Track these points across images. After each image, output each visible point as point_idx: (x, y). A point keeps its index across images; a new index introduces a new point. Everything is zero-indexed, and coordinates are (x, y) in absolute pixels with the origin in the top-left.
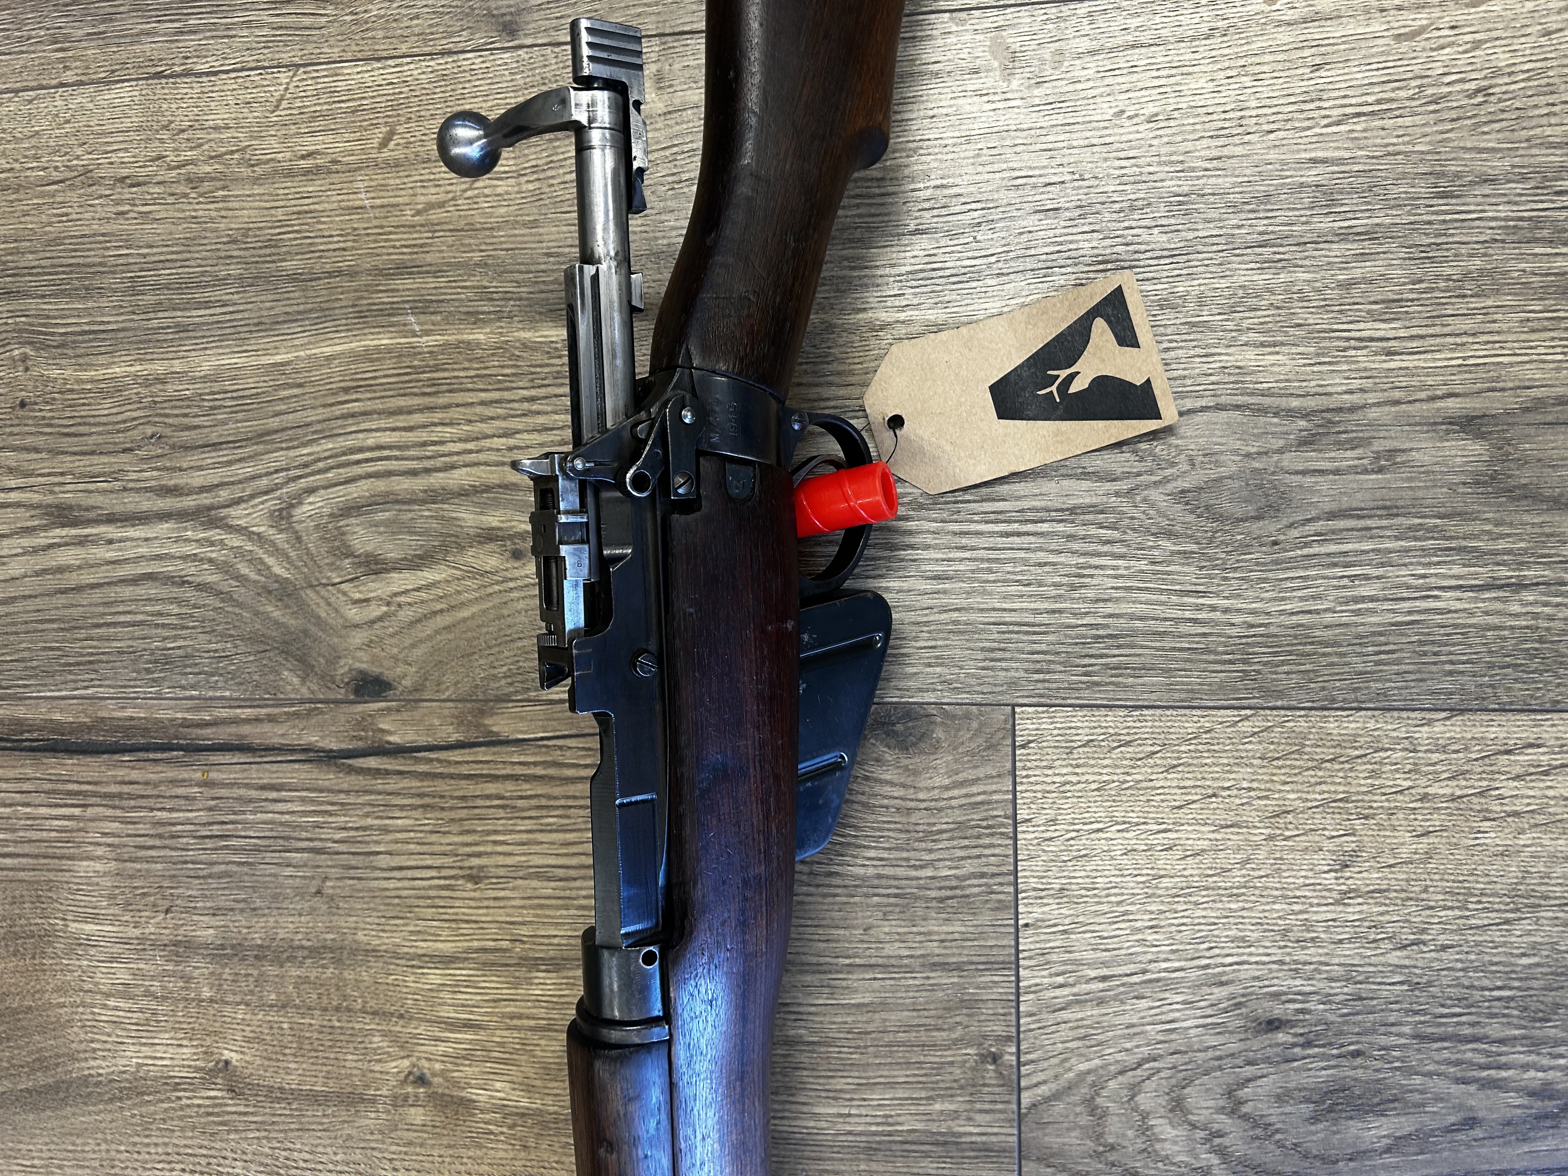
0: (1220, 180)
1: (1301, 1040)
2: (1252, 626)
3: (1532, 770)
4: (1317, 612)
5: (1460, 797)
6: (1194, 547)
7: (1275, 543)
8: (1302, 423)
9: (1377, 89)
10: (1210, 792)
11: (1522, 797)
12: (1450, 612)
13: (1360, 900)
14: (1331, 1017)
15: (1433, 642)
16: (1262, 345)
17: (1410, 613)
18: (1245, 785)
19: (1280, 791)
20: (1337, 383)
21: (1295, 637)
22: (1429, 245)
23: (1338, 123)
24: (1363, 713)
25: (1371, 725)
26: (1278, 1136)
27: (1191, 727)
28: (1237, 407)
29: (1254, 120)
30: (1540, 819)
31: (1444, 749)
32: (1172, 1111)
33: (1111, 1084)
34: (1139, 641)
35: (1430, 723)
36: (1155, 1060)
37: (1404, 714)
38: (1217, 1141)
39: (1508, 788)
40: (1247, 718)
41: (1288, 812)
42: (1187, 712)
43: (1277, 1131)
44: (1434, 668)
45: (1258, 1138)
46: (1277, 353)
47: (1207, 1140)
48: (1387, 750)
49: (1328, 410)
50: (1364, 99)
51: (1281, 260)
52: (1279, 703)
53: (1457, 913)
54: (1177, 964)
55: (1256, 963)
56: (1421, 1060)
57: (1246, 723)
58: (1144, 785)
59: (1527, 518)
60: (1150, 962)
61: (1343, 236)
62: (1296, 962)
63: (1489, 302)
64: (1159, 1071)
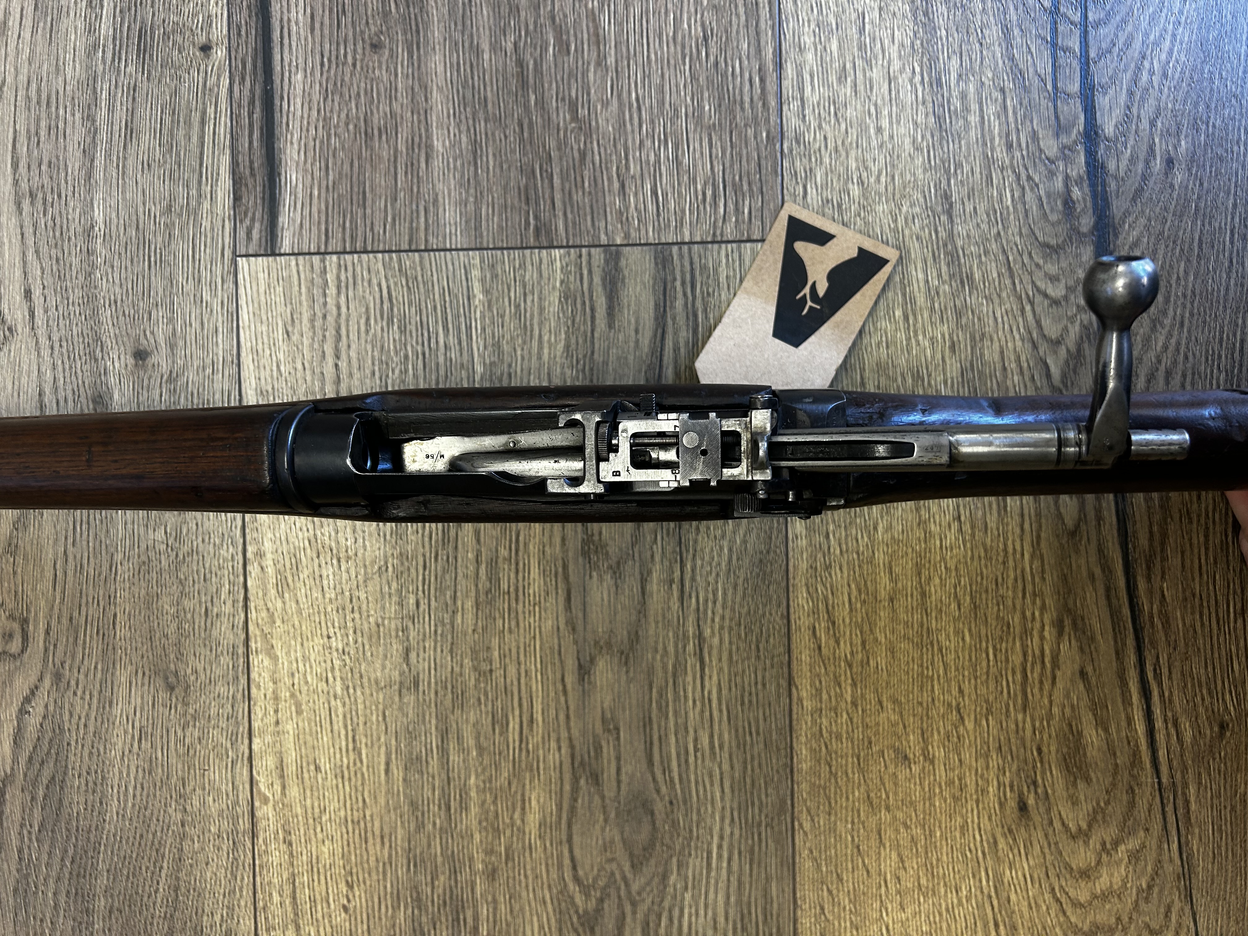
0: (399, 837)
1: (1032, 788)
2: (732, 819)
3: (831, 632)
4: (721, 774)
5: (853, 679)
6: (674, 860)
7: (671, 803)
8: (582, 782)
9: (336, 728)
10: (855, 850)
11: (851, 638)
12: (719, 684)
13: (930, 747)
14: (1015, 767)
15: (742, 696)
16: (523, 809)
17: (721, 711)
18: (850, 826)
19: (854, 802)
20: (553, 758)
21: (740, 790)
22: (453, 693)
23: (360, 754)
24: (795, 745)
25: (803, 739)
26: (1102, 804)
27: (808, 864)
28: (569, 826)
29: (355, 813)
30: (866, 628)
31: (819, 691)
32: (1089, 877)
33: (1073, 919)
34: (745, 899)
35: (800, 700)
36: (1053, 889)
37: (795, 716)
38: (1108, 846)
39: (845, 648)
40: (801, 825)
41: (868, 796)
42: (797, 866)
43: (1098, 804)
44: (761, 696)
45: (1104, 817)
46: (530, 799)
47: (1108, 853)
48: (821, 729)
49: (573, 763)
50: (343, 737)
51: (461, 796)
52: (789, 802)
53: (936, 682)
54: (983, 874)
55: (979, 818)
56: (1041, 707)
57: (804, 825)
58: (852, 896)
59: (651, 632)
60: (982, 892)
61: (444, 751)
62: (977, 791)
63: (496, 654)
64: (1061, 887)
